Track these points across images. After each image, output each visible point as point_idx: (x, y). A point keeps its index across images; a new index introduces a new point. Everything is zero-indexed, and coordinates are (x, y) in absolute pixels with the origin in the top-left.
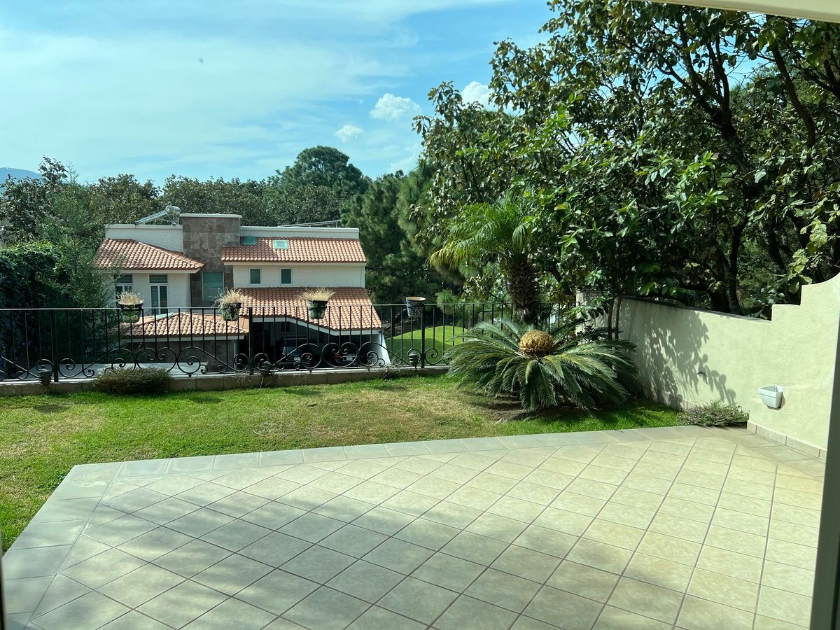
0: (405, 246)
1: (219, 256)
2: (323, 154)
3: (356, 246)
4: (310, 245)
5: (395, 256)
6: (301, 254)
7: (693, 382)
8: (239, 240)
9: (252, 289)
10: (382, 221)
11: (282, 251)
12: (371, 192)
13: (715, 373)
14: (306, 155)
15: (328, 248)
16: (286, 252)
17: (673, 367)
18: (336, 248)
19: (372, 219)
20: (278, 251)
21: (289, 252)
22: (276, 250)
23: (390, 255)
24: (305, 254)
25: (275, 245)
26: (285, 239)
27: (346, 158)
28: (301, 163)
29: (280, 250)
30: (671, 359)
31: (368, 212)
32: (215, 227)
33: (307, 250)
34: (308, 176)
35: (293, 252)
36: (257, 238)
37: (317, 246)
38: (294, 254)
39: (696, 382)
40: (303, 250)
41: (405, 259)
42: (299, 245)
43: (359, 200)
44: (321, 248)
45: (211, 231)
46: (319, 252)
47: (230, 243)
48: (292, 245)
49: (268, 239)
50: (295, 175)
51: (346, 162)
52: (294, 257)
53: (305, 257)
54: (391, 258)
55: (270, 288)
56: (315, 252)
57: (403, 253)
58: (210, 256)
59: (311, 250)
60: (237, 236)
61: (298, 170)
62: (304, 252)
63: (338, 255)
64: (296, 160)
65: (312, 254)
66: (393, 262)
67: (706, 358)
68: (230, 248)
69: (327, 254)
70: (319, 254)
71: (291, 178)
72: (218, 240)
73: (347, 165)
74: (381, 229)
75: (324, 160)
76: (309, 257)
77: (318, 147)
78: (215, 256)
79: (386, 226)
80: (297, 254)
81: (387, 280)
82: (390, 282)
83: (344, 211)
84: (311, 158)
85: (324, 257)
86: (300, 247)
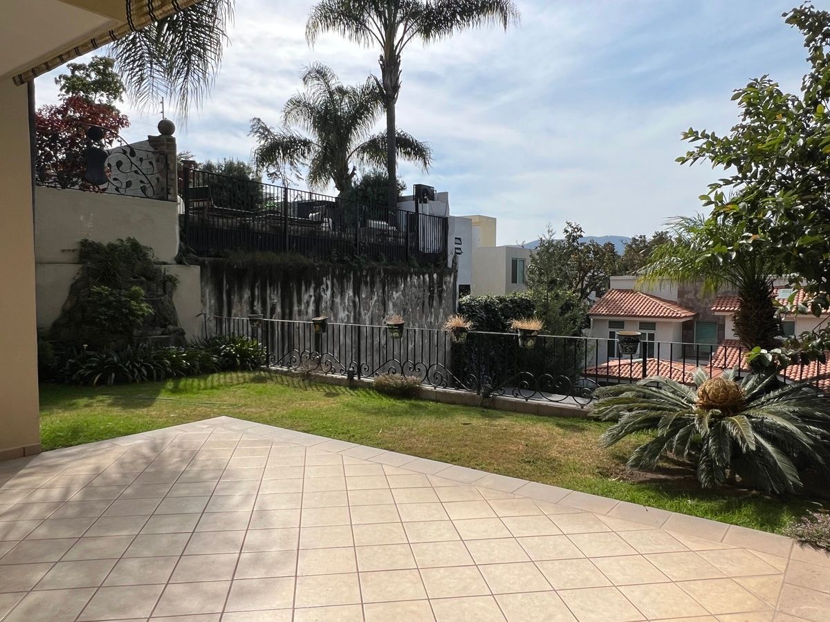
1: (710, 305)
58: (703, 306)
68: (724, 298)
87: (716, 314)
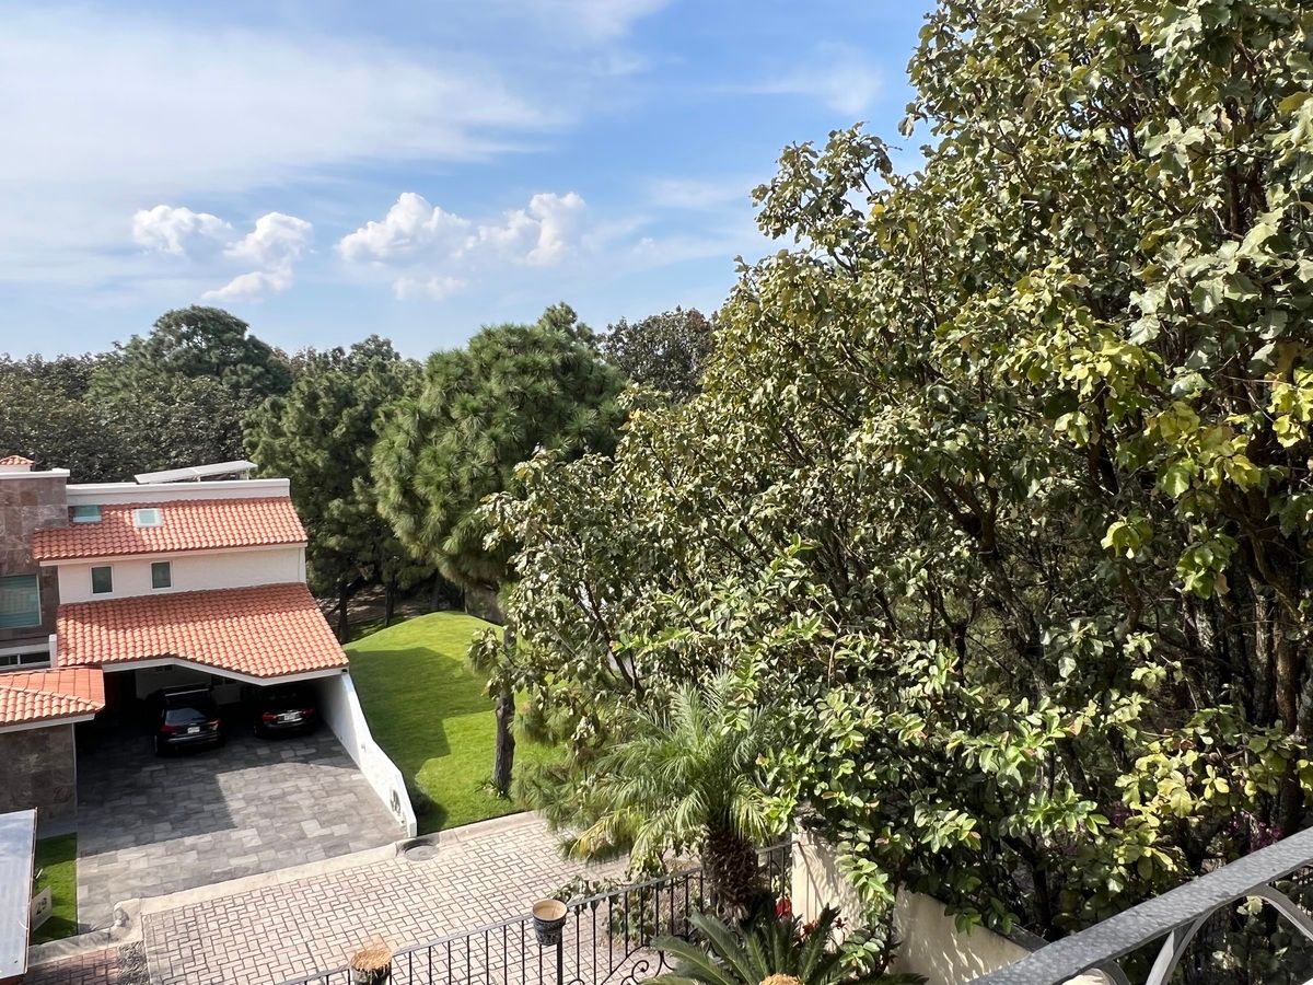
0: (362, 487)
1: (27, 546)
2: (202, 320)
3: (286, 511)
4: (202, 516)
5: (346, 503)
6: (188, 535)
8: (65, 517)
9: (96, 603)
10: (318, 446)
11: (151, 532)
12: (296, 395)
14: (171, 322)
15: (237, 518)
16: (158, 532)
18: (250, 518)
19: (301, 440)
20: (144, 533)
21: (165, 531)
22: (140, 529)
23: (336, 502)
24: (194, 535)
25: (137, 519)
26: (154, 505)
27: (242, 327)
28: (161, 334)
29: (147, 529)
31: (294, 430)
32: (17, 497)
33: (198, 525)
34: (177, 358)
35: (172, 531)
36: (101, 508)
37: (216, 515)
38: (174, 536)
40: (191, 525)
41: (362, 507)
42: (182, 516)
43: (277, 408)
44: (223, 519)
45: (10, 504)
46: (220, 528)
47: (48, 523)
48: (168, 518)
49: (122, 508)
50: (153, 356)
51: (242, 334)
52: (175, 541)
53: (196, 539)
54: (338, 507)
55: (131, 598)
56: (213, 529)
57: (359, 498)
58: (9, 548)
59: (205, 524)
60: (62, 510)
61: (157, 347)
62: (193, 530)
63: (255, 531)
64: (154, 330)
65: (208, 534)
66: (342, 513)
68: (49, 531)
69: (235, 532)
70: (222, 533)
71: (143, 360)
72: (25, 518)
73: (246, 337)
74: (319, 459)
75: (205, 330)
76: (203, 539)
77: (194, 308)
78: (20, 548)
79: (326, 454)
80: (180, 535)
81: (332, 542)
82: (338, 544)
83: (248, 425)
84: (179, 326)
85: (230, 537)
86: (184, 521)
87: (42, 564)
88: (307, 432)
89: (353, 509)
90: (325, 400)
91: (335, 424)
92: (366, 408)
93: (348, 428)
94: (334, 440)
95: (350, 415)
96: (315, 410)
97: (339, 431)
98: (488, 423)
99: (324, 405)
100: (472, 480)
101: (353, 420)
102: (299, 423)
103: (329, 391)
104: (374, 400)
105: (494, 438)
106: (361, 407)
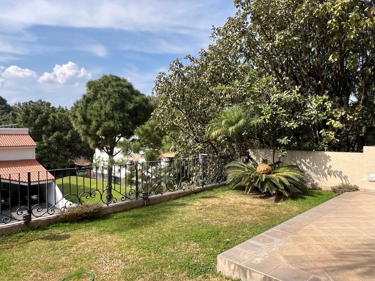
3: (28, 138)
7: (324, 177)
13: (336, 171)
15: (12, 139)
17: (311, 173)
18: (16, 139)
30: (310, 170)
37: (5, 138)
39: (326, 177)
43: (14, 115)
44: (8, 139)
46: (7, 141)
56: (4, 141)
59: (2, 140)
63: (19, 142)
67: (330, 167)
69: (12, 142)
88: (26, 122)
89: (42, 145)
90: (32, 112)
91: (35, 119)
92: (46, 115)
93: (40, 121)
94: (35, 124)
95: (40, 117)
96: (29, 115)
97: (37, 121)
98: (109, 99)
99: (32, 113)
100: (105, 114)
101: (42, 119)
102: (23, 119)
103: (33, 109)
104: (48, 113)
105: (112, 102)
106: (44, 114)
